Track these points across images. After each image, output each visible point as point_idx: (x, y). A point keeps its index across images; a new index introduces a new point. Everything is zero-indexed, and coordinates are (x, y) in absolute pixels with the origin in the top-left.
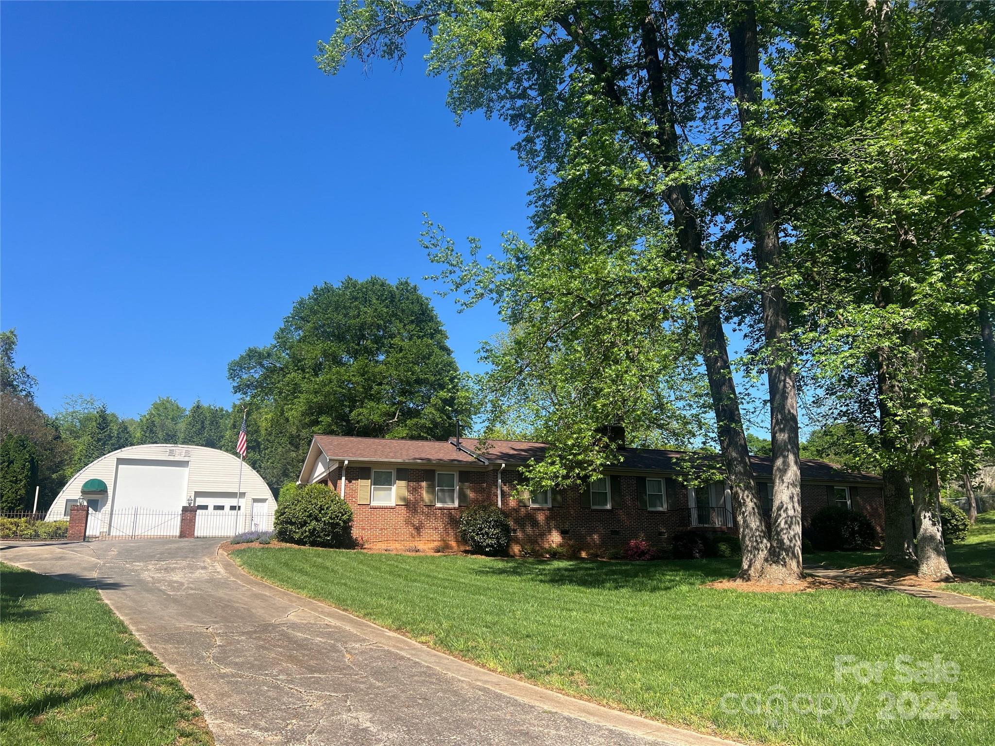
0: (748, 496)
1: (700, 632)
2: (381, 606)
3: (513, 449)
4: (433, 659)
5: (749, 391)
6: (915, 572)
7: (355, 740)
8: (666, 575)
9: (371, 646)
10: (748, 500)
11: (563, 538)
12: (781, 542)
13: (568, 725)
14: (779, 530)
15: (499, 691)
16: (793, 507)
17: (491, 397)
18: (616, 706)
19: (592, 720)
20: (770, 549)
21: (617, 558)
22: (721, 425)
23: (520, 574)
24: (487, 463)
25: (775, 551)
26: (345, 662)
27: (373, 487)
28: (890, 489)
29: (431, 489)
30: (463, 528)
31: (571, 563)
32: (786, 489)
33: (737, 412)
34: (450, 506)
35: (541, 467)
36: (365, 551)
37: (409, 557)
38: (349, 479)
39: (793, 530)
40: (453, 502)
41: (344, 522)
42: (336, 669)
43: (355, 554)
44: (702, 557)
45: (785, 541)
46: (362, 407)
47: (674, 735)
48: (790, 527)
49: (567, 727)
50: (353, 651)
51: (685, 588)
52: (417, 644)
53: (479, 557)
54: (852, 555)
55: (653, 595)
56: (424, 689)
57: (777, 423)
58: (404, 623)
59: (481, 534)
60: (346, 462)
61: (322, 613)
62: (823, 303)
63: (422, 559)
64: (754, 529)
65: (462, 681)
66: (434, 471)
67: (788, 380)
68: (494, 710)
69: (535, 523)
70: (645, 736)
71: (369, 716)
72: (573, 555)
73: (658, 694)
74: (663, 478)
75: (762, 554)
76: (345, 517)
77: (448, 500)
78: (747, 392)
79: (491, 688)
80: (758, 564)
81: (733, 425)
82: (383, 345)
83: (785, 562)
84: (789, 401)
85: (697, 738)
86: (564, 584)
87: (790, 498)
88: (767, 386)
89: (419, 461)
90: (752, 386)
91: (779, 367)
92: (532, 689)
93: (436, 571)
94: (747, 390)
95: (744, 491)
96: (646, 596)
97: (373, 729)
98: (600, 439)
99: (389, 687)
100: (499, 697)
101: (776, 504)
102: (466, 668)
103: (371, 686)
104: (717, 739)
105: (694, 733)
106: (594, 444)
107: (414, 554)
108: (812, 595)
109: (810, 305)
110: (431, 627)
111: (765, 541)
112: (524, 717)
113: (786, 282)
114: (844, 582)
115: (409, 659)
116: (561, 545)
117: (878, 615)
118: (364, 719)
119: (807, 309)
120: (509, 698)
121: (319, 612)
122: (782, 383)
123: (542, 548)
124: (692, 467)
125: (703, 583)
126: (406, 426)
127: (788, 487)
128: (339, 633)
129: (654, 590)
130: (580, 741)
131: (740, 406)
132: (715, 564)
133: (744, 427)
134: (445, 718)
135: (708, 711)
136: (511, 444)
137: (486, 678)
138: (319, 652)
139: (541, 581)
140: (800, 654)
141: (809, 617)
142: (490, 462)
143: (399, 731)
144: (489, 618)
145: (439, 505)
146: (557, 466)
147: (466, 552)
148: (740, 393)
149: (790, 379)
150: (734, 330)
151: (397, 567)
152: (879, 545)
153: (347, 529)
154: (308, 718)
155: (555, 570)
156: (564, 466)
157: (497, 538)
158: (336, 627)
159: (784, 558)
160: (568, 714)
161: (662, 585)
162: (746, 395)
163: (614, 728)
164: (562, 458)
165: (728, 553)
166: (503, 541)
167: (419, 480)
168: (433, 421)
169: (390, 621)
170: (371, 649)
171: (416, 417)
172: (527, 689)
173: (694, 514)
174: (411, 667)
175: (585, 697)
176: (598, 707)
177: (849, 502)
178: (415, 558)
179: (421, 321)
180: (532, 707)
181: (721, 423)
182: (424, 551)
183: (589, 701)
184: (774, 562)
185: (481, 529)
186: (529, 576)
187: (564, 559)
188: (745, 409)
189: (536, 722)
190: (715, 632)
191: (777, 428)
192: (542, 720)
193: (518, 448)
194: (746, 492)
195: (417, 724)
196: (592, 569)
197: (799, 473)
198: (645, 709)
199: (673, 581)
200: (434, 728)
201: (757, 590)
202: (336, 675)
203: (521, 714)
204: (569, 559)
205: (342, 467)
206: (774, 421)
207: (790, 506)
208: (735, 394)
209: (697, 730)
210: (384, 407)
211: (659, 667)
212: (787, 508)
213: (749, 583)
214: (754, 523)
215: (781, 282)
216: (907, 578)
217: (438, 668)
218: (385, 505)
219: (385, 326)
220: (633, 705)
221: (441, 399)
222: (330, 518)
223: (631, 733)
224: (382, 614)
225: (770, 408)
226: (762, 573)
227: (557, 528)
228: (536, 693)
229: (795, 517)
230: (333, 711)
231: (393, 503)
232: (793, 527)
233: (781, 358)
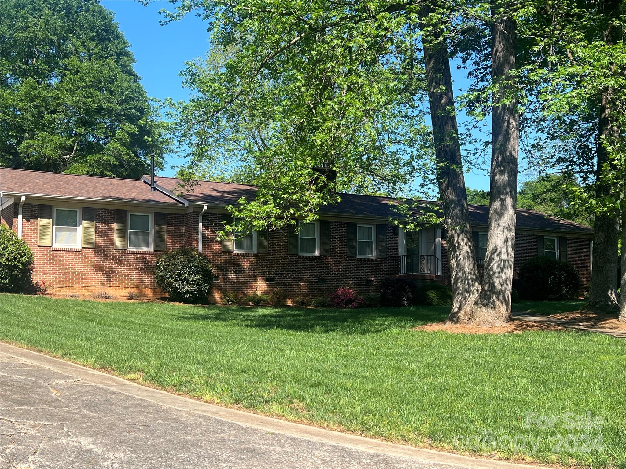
0: (463, 240)
1: (413, 366)
2: (80, 346)
3: (216, 190)
4: (145, 394)
5: (471, 132)
6: (617, 317)
7: (81, 459)
8: (375, 320)
9: (76, 383)
10: (463, 244)
11: (268, 286)
12: (492, 285)
13: (292, 443)
14: (491, 273)
15: (220, 418)
16: (507, 251)
17: (197, 127)
18: (336, 428)
19: (314, 439)
20: (481, 292)
21: (323, 306)
22: (441, 167)
23: (224, 320)
24: (186, 205)
25: (486, 294)
26: (52, 396)
27: (55, 227)
28: (600, 237)
29: (123, 232)
30: (160, 274)
31: (277, 310)
32: (501, 233)
33: (458, 153)
34: (144, 250)
35: (253, 206)
36: (48, 296)
37: (99, 303)
38: (27, 218)
39: (505, 273)
40: (148, 246)
41: (23, 264)
42: (43, 402)
43: (37, 299)
44: (409, 305)
45: (496, 284)
46: (33, 139)
47: (393, 449)
48: (502, 271)
49: (292, 445)
50: (59, 387)
51: (395, 331)
52: (125, 381)
53: (178, 304)
54: (557, 304)
55: (364, 336)
56: (142, 418)
57: (498, 165)
58: (109, 362)
59: (180, 280)
60: (23, 198)
61: (14, 353)
62: (554, 39)
63: (114, 306)
64: (467, 273)
65: (180, 411)
66: (125, 212)
67: (512, 121)
68: (217, 433)
69: (239, 270)
70: (367, 450)
71: (91, 440)
72: (279, 303)
73: (377, 417)
74: (374, 224)
75: (473, 297)
76: (24, 259)
77: (142, 244)
78: (468, 133)
79: (211, 416)
80: (467, 308)
81: (454, 167)
82: (57, 66)
83: (494, 305)
84: (512, 142)
85: (415, 451)
86: (272, 328)
87: (504, 242)
88: (490, 127)
89: (109, 200)
90: (474, 127)
91: (504, 106)
92: (252, 416)
93: (132, 317)
94: (469, 130)
95: (459, 235)
96: (356, 338)
97: (98, 450)
98: (317, 178)
99: (105, 416)
100: (220, 423)
101: (490, 248)
102: (181, 401)
103: (85, 416)
104: (434, 451)
105: (412, 448)
106: (311, 183)
107: (104, 300)
108: (519, 336)
109: (542, 41)
110: (138, 364)
111: (476, 284)
112: (248, 437)
113: (520, 14)
114: (548, 326)
115: (120, 393)
116: (266, 293)
117: (581, 352)
118: (87, 443)
119: (538, 45)
120: (231, 423)
121: (10, 353)
122: (506, 124)
123: (246, 296)
124: (410, 209)
125: (412, 326)
126: (86, 162)
127: (503, 231)
128: (38, 371)
129: (364, 333)
130: (305, 455)
131: (461, 147)
132: (424, 311)
133: (464, 169)
134: (169, 440)
135: (425, 429)
136: (213, 185)
137: (203, 408)
138: (21, 387)
139: (247, 326)
140: (509, 383)
141: (517, 354)
142: (191, 203)
143: (125, 451)
144: (199, 357)
145: (132, 249)
146: (270, 206)
147: (163, 299)
148: (461, 134)
149: (515, 119)
150: (459, 68)
151: (87, 312)
152: (583, 296)
153: (26, 271)
154: (26, 442)
155: (260, 316)
156: (277, 205)
157: (197, 284)
158: (31, 366)
159: (494, 301)
160: (291, 435)
161: (373, 329)
162: (467, 135)
163: (337, 445)
164: (275, 197)
165: (436, 300)
166: (205, 287)
167: (109, 221)
168: (118, 157)
169: (93, 360)
170: (77, 385)
171: (98, 152)
172: (247, 417)
173: (404, 262)
174: (125, 400)
175: (306, 421)
176: (319, 429)
177: (557, 253)
178: (106, 305)
179: (104, 39)
180: (255, 430)
181: (442, 164)
182: (115, 298)
183: (310, 424)
184: (484, 305)
185: (180, 275)
186: (234, 321)
187: (268, 307)
188: (466, 150)
189: (261, 442)
190: (428, 366)
191: (497, 170)
192: (266, 440)
193: (221, 190)
194: (462, 236)
195: (142, 445)
196: (299, 315)
197: (514, 218)
198: (365, 429)
199: (383, 325)
200: (160, 448)
201: (467, 332)
202: (45, 407)
203: (245, 435)
204: (275, 306)
205: (18, 204)
206: (495, 163)
207: (504, 251)
208: (457, 134)
209: (415, 444)
210: (58, 139)
211: (377, 395)
212: (500, 252)
213: (458, 325)
214: (468, 266)
215: (515, 14)
216: (607, 321)
217: (153, 401)
218: (70, 247)
219: (59, 43)
220: (353, 426)
221: (127, 132)
222: (7, 259)
223: (353, 448)
224: (83, 354)
225: (491, 151)
226: (471, 316)
227: (262, 274)
228: (257, 419)
229: (508, 261)
230: (51, 437)
231: (78, 245)
232: (505, 270)
233: (508, 96)
